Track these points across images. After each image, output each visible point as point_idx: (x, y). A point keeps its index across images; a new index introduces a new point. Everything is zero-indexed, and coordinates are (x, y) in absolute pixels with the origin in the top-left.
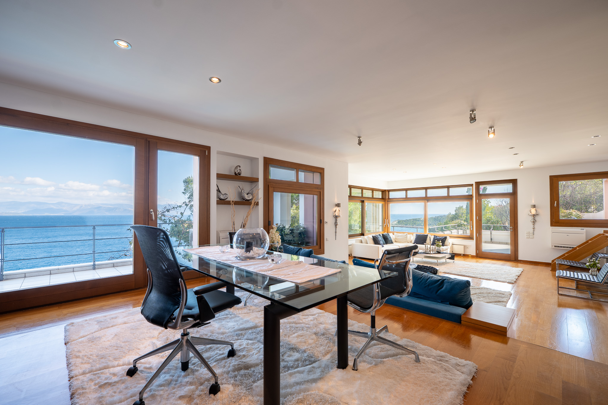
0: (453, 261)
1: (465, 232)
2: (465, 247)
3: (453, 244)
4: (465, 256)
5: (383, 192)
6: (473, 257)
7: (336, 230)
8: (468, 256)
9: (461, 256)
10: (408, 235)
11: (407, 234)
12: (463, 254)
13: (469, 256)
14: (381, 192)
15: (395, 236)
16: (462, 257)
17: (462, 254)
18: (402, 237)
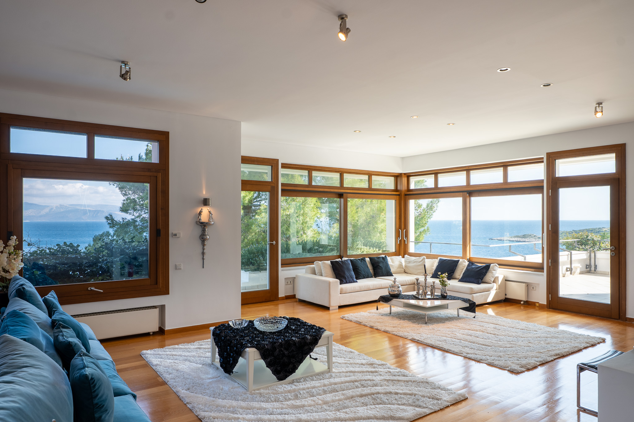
0: (472, 314)
1: (593, 255)
2: (528, 286)
3: (506, 280)
4: (529, 305)
5: (397, 177)
6: (542, 308)
7: (204, 249)
8: (535, 305)
9: (520, 305)
10: (426, 260)
11: (424, 259)
12: (524, 301)
13: (537, 305)
14: (393, 178)
15: (405, 261)
16: (522, 308)
17: (522, 301)
18: (415, 264)
